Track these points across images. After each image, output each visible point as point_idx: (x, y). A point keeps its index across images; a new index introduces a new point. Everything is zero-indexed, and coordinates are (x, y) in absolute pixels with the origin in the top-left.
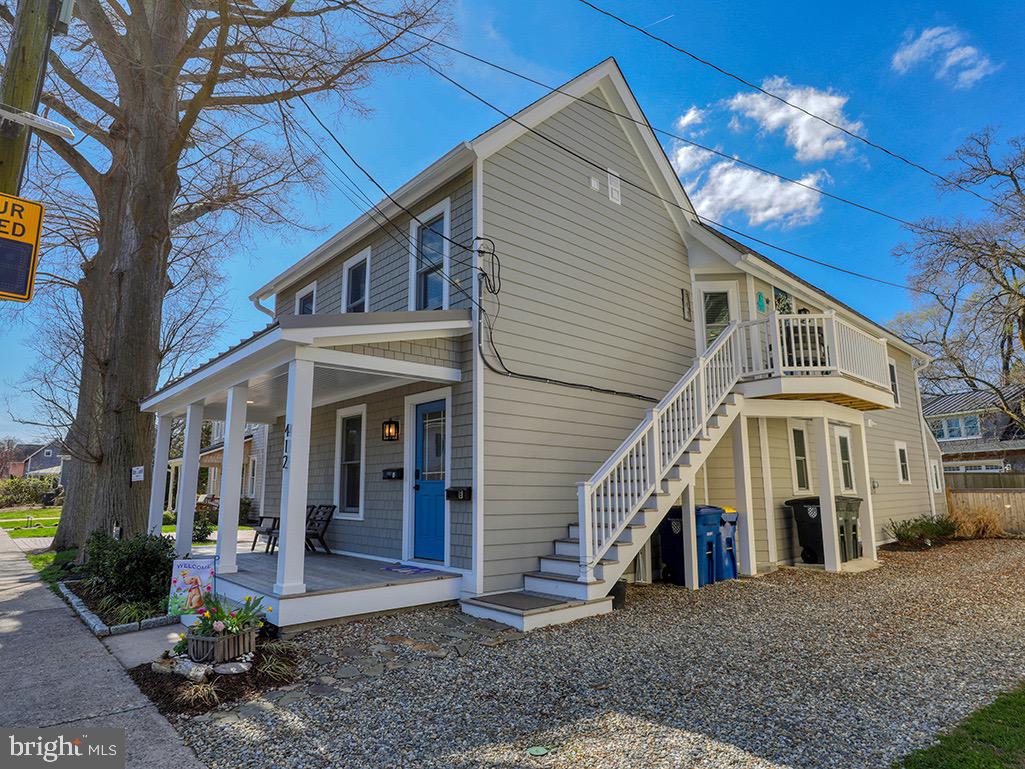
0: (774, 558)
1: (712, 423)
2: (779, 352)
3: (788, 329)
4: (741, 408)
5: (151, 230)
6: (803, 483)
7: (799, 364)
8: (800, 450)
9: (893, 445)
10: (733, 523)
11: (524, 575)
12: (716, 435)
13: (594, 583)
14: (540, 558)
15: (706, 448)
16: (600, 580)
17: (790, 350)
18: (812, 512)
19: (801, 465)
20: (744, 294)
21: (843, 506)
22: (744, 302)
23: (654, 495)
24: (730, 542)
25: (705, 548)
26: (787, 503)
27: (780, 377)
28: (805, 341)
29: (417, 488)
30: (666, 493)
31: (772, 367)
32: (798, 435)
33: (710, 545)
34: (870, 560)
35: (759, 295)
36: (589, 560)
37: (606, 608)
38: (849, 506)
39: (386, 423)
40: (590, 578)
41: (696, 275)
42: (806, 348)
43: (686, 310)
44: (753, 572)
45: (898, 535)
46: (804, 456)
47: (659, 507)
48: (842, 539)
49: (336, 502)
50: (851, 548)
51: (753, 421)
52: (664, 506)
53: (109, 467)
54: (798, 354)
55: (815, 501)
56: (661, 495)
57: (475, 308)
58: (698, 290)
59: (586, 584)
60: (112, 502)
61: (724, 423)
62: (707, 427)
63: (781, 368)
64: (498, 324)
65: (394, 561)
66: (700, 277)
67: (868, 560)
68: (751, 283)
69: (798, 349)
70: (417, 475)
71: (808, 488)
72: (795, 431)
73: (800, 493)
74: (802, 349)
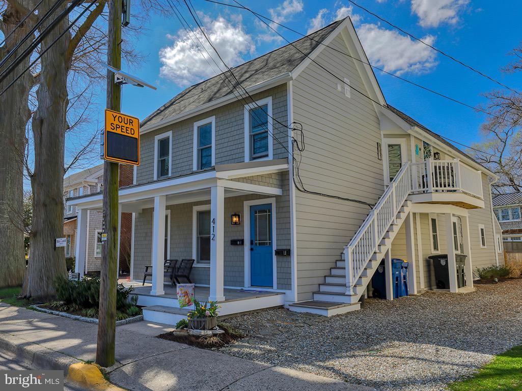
0: (423, 286)
1: (398, 217)
2: (430, 180)
3: (435, 167)
4: (411, 208)
5: (58, 93)
6: (436, 248)
7: (441, 186)
8: (434, 230)
9: (478, 226)
10: (406, 268)
11: (314, 293)
12: (400, 222)
13: (353, 295)
14: (319, 285)
15: (396, 229)
16: (356, 294)
17: (436, 179)
18: (443, 262)
19: (435, 237)
20: (409, 146)
21: (459, 258)
22: (409, 150)
23: (375, 253)
24: (405, 277)
25: (395, 279)
26: (429, 257)
27: (431, 193)
28: (444, 174)
29: (252, 249)
30: (380, 252)
31: (427, 187)
32: (434, 221)
33: (397, 278)
34: (470, 288)
35: (416, 146)
36: (351, 284)
37: (358, 307)
38: (461, 259)
39: (233, 215)
40: (352, 293)
41: (384, 135)
42: (444, 178)
43: (379, 154)
44: (416, 293)
45: (481, 276)
46: (436, 233)
47: (377, 259)
48: (458, 276)
49: (194, 257)
50: (462, 283)
51: (414, 214)
52: (380, 257)
53: (41, 238)
54: (440, 180)
55: (445, 257)
56: (378, 253)
57: (290, 157)
58: (385, 143)
59: (351, 296)
60: (44, 259)
61: (403, 216)
62: (396, 218)
63: (432, 188)
64: (302, 166)
65: (240, 288)
66: (386, 136)
67: (469, 288)
68: (412, 139)
69: (440, 178)
70: (252, 243)
71: (438, 250)
72: (432, 219)
73: (435, 253)
74: (442, 178)
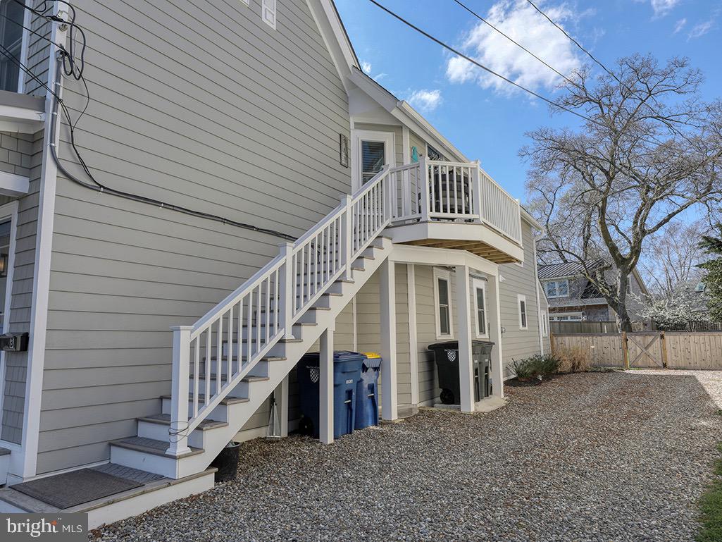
0: (416, 399)
1: (358, 264)
2: (428, 198)
3: (436, 176)
4: (389, 252)
6: (445, 329)
7: (445, 211)
8: (444, 299)
10: (376, 369)
11: (110, 444)
12: (361, 278)
13: (186, 456)
14: (137, 420)
15: (349, 292)
16: (196, 449)
17: (437, 197)
18: (451, 356)
19: (444, 313)
20: (399, 146)
21: (479, 348)
22: (399, 154)
23: (282, 341)
24: (372, 388)
25: (343, 395)
26: (430, 347)
27: (427, 222)
28: (452, 189)
30: (298, 338)
31: (420, 212)
32: (443, 284)
33: (349, 393)
34: (498, 398)
35: (413, 150)
37: (208, 483)
38: (483, 349)
40: (181, 448)
41: (355, 123)
42: (452, 196)
43: (343, 154)
44: (394, 417)
45: (518, 372)
46: (447, 304)
47: (288, 355)
48: (476, 380)
50: (484, 388)
51: (402, 268)
52: (294, 354)
54: (445, 201)
55: (454, 346)
56: (291, 341)
57: (50, 97)
58: (357, 138)
59: (175, 458)
61: (370, 267)
62: (352, 269)
63: (428, 214)
64: (83, 123)
66: (359, 126)
67: (496, 397)
68: (407, 138)
69: (445, 196)
71: (449, 333)
72: (439, 280)
73: (441, 338)
74: (448, 196)
